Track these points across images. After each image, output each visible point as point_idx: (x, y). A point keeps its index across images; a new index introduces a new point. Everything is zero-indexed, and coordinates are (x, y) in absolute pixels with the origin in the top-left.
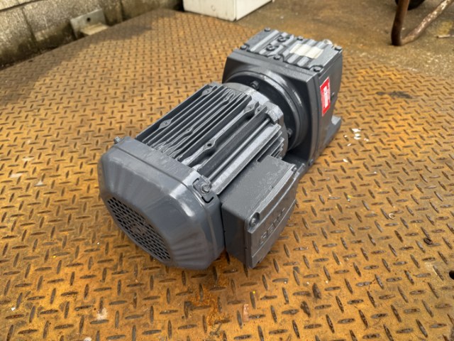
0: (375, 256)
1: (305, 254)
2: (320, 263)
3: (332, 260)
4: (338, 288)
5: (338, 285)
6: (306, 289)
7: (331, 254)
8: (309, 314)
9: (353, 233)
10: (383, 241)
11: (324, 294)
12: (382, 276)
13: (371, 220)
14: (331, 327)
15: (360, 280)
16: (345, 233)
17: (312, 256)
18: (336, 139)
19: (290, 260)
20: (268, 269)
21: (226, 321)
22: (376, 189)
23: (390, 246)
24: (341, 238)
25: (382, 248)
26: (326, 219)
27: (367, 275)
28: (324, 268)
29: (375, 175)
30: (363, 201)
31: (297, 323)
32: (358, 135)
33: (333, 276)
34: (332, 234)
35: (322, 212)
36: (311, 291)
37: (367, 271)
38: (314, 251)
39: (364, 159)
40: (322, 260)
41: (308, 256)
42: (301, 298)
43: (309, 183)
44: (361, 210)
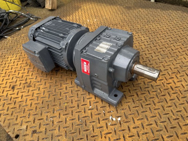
0: (35, 107)
1: (43, 85)
2: (38, 89)
3: (38, 92)
4: (28, 93)
5: (29, 93)
6: (31, 84)
7: (41, 92)
8: (23, 84)
9: (47, 102)
10: (40, 112)
11: (28, 89)
12: (27, 107)
13: (51, 110)
14: (18, 89)
15: (28, 100)
16: (48, 99)
17: (42, 87)
18: (109, 106)
19: (42, 81)
20: (41, 74)
21: (30, 66)
22: (68, 118)
23: (37, 114)
24: (46, 97)
25: (37, 111)
26: (56, 93)
27: (29, 103)
28: (36, 90)
29: (79, 120)
30: (62, 109)
31: (23, 81)
32: (114, 119)
33: (33, 92)
34: (48, 94)
35: (60, 92)
36: (30, 85)
37: (30, 103)
38: (43, 87)
39: (92, 117)
40: (39, 90)
41: (42, 86)
42: (29, 82)
43: (76, 89)
44: (57, 108)
